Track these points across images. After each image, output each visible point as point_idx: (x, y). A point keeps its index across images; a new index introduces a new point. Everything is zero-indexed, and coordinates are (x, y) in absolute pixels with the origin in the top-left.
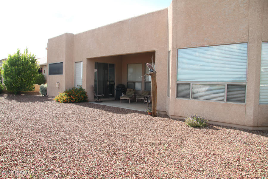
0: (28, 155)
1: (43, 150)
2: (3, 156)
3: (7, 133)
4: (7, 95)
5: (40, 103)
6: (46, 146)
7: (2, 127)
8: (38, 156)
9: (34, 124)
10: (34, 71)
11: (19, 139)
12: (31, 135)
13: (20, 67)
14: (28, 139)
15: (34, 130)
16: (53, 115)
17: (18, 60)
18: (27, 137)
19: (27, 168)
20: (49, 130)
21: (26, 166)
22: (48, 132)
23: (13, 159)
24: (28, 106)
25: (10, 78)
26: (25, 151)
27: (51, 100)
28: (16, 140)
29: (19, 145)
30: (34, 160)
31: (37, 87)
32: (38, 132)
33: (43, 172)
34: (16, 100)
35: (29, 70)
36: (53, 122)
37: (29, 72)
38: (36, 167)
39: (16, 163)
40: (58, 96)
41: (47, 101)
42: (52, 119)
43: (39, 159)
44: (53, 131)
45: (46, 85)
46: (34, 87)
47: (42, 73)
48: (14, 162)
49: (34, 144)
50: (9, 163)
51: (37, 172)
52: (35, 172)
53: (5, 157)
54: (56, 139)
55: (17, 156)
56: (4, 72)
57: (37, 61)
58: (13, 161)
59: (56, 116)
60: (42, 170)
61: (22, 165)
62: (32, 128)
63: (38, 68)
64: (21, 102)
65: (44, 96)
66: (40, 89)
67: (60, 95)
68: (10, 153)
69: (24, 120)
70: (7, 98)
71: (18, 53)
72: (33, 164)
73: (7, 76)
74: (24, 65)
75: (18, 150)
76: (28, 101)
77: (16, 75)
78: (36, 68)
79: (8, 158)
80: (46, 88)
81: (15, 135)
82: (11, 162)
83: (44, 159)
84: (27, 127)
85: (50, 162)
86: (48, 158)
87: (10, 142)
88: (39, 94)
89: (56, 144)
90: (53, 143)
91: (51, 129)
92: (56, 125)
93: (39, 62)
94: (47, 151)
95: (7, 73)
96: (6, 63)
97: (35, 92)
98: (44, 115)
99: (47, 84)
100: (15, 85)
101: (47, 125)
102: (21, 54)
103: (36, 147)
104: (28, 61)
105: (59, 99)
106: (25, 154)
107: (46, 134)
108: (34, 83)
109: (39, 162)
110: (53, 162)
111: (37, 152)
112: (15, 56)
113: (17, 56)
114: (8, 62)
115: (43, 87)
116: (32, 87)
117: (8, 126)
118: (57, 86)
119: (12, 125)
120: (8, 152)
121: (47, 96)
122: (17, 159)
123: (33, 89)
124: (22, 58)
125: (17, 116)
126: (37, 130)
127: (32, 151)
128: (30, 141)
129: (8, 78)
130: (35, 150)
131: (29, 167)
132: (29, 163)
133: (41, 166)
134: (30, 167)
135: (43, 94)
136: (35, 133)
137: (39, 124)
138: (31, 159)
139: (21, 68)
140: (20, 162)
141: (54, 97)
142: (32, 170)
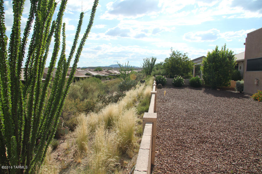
0: (227, 149)
1: (243, 148)
2: (205, 144)
3: (207, 124)
4: (204, 89)
5: (236, 99)
6: (247, 144)
7: (203, 118)
8: (238, 154)
9: (231, 120)
10: (231, 67)
11: (218, 132)
12: (229, 130)
13: (217, 64)
14: (227, 134)
15: (232, 125)
16: (251, 113)
17: (216, 57)
18: (225, 131)
19: (227, 162)
20: (249, 128)
21: (226, 160)
22: (247, 130)
23: (214, 149)
24: (224, 101)
25: (208, 73)
26: (225, 145)
27: (247, 98)
28: (216, 132)
29: (219, 138)
30: (234, 156)
31: (233, 83)
32: (237, 129)
33: (244, 171)
34: (212, 94)
35: (225, 66)
36: (253, 121)
37: (226, 68)
38: (237, 164)
39: (217, 154)
40: (256, 93)
41: (243, 98)
42: (251, 118)
43: (239, 157)
44: (254, 131)
45: (242, 82)
46: (230, 83)
47: (238, 69)
48: (214, 153)
49: (234, 140)
50: (210, 153)
51: (238, 170)
52: (236, 169)
53: (207, 145)
54: (257, 140)
55: (217, 148)
56: (203, 68)
57: (235, 56)
58: (214, 151)
59: (255, 115)
60: (244, 169)
61: (223, 158)
62: (230, 123)
63: (235, 64)
64: (217, 96)
65: (239, 92)
66: (235, 85)
67: (258, 92)
68: (211, 143)
69: (221, 114)
70: (205, 91)
71: (217, 50)
72: (233, 160)
73: (205, 72)
74: (222, 61)
75: (217, 142)
76: (224, 97)
77: (214, 71)
78: (233, 64)
79: (209, 147)
80: (242, 84)
81: (215, 127)
82: (212, 152)
83: (244, 158)
84: (226, 122)
85: (252, 163)
86: (250, 159)
87: (210, 133)
88: (235, 90)
89: (258, 146)
90: (254, 144)
91: (250, 128)
92: (256, 125)
93: (236, 59)
94: (247, 150)
95: (206, 69)
96: (206, 60)
97: (230, 87)
98: (242, 112)
99: (244, 81)
100: (212, 81)
101: (245, 123)
102: (218, 51)
103: (236, 144)
104: (225, 57)
105: (257, 97)
106: (225, 148)
107: (245, 132)
108: (230, 79)
109: (239, 159)
110: (255, 165)
111: (237, 149)
112: (213, 53)
113: (215, 53)
114: (207, 59)
115: (239, 83)
116: (227, 83)
117: (208, 118)
118: (256, 83)
119: (211, 117)
120: (210, 142)
121: (243, 93)
122: (217, 150)
123: (229, 84)
124: (219, 55)
125: (215, 110)
126: (235, 126)
127: (231, 146)
128: (229, 136)
129: (206, 73)
130: (234, 146)
131: (229, 162)
132: (229, 158)
133: (242, 165)
134: (231, 162)
135: (238, 91)
136: (233, 129)
137: (237, 121)
138: (231, 154)
139: (219, 64)
140: (221, 154)
141: (251, 95)
142: (232, 165)
